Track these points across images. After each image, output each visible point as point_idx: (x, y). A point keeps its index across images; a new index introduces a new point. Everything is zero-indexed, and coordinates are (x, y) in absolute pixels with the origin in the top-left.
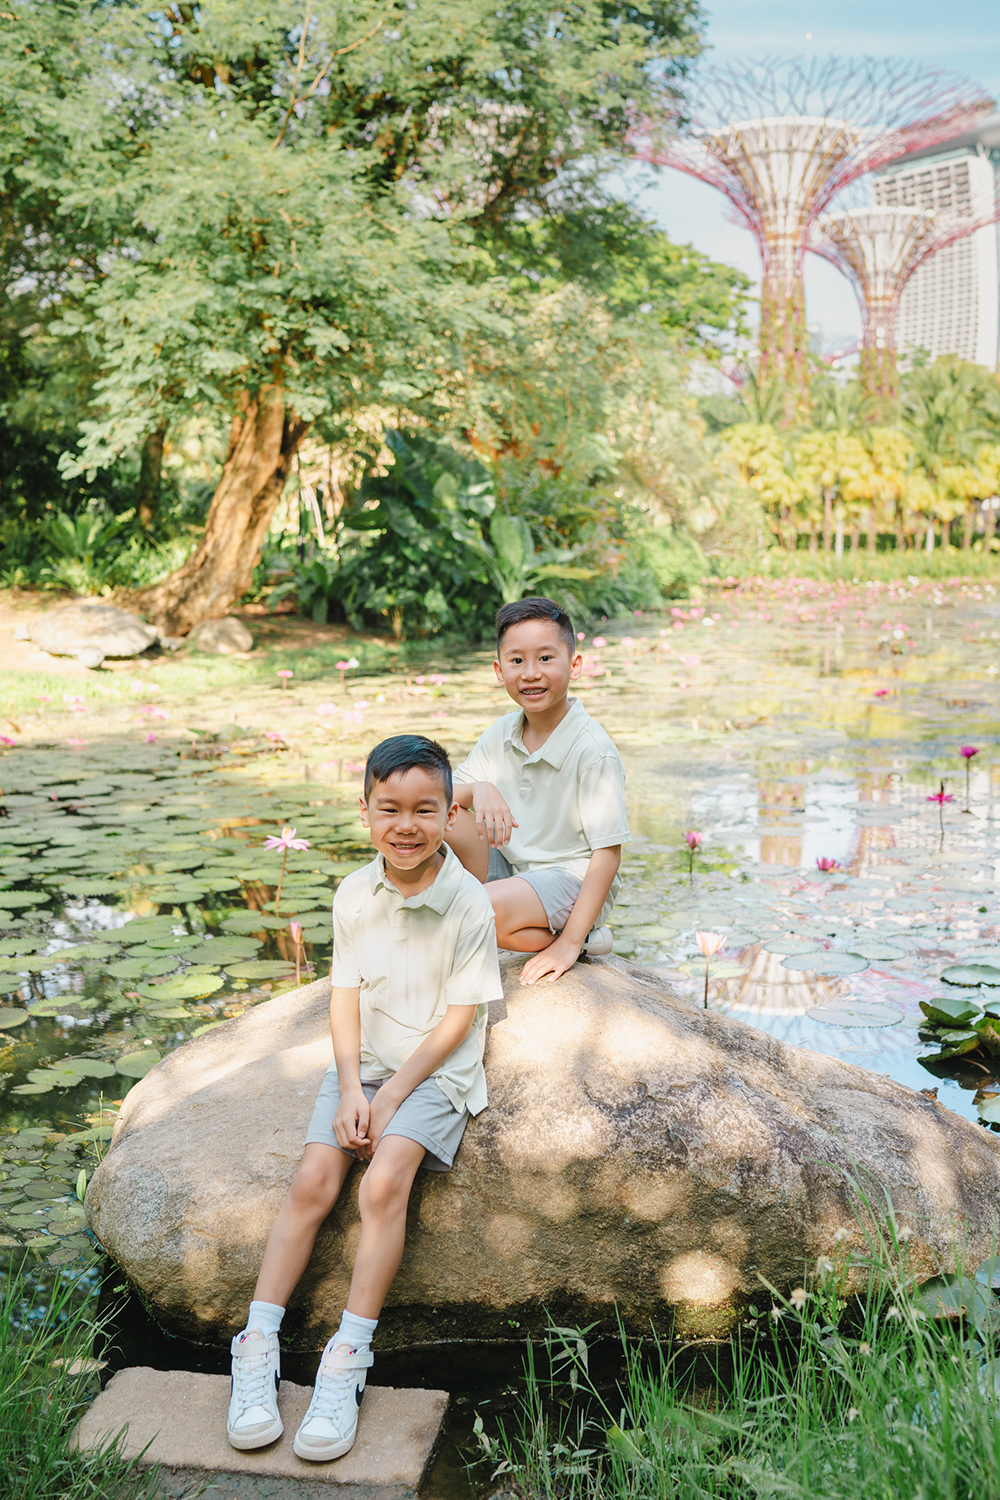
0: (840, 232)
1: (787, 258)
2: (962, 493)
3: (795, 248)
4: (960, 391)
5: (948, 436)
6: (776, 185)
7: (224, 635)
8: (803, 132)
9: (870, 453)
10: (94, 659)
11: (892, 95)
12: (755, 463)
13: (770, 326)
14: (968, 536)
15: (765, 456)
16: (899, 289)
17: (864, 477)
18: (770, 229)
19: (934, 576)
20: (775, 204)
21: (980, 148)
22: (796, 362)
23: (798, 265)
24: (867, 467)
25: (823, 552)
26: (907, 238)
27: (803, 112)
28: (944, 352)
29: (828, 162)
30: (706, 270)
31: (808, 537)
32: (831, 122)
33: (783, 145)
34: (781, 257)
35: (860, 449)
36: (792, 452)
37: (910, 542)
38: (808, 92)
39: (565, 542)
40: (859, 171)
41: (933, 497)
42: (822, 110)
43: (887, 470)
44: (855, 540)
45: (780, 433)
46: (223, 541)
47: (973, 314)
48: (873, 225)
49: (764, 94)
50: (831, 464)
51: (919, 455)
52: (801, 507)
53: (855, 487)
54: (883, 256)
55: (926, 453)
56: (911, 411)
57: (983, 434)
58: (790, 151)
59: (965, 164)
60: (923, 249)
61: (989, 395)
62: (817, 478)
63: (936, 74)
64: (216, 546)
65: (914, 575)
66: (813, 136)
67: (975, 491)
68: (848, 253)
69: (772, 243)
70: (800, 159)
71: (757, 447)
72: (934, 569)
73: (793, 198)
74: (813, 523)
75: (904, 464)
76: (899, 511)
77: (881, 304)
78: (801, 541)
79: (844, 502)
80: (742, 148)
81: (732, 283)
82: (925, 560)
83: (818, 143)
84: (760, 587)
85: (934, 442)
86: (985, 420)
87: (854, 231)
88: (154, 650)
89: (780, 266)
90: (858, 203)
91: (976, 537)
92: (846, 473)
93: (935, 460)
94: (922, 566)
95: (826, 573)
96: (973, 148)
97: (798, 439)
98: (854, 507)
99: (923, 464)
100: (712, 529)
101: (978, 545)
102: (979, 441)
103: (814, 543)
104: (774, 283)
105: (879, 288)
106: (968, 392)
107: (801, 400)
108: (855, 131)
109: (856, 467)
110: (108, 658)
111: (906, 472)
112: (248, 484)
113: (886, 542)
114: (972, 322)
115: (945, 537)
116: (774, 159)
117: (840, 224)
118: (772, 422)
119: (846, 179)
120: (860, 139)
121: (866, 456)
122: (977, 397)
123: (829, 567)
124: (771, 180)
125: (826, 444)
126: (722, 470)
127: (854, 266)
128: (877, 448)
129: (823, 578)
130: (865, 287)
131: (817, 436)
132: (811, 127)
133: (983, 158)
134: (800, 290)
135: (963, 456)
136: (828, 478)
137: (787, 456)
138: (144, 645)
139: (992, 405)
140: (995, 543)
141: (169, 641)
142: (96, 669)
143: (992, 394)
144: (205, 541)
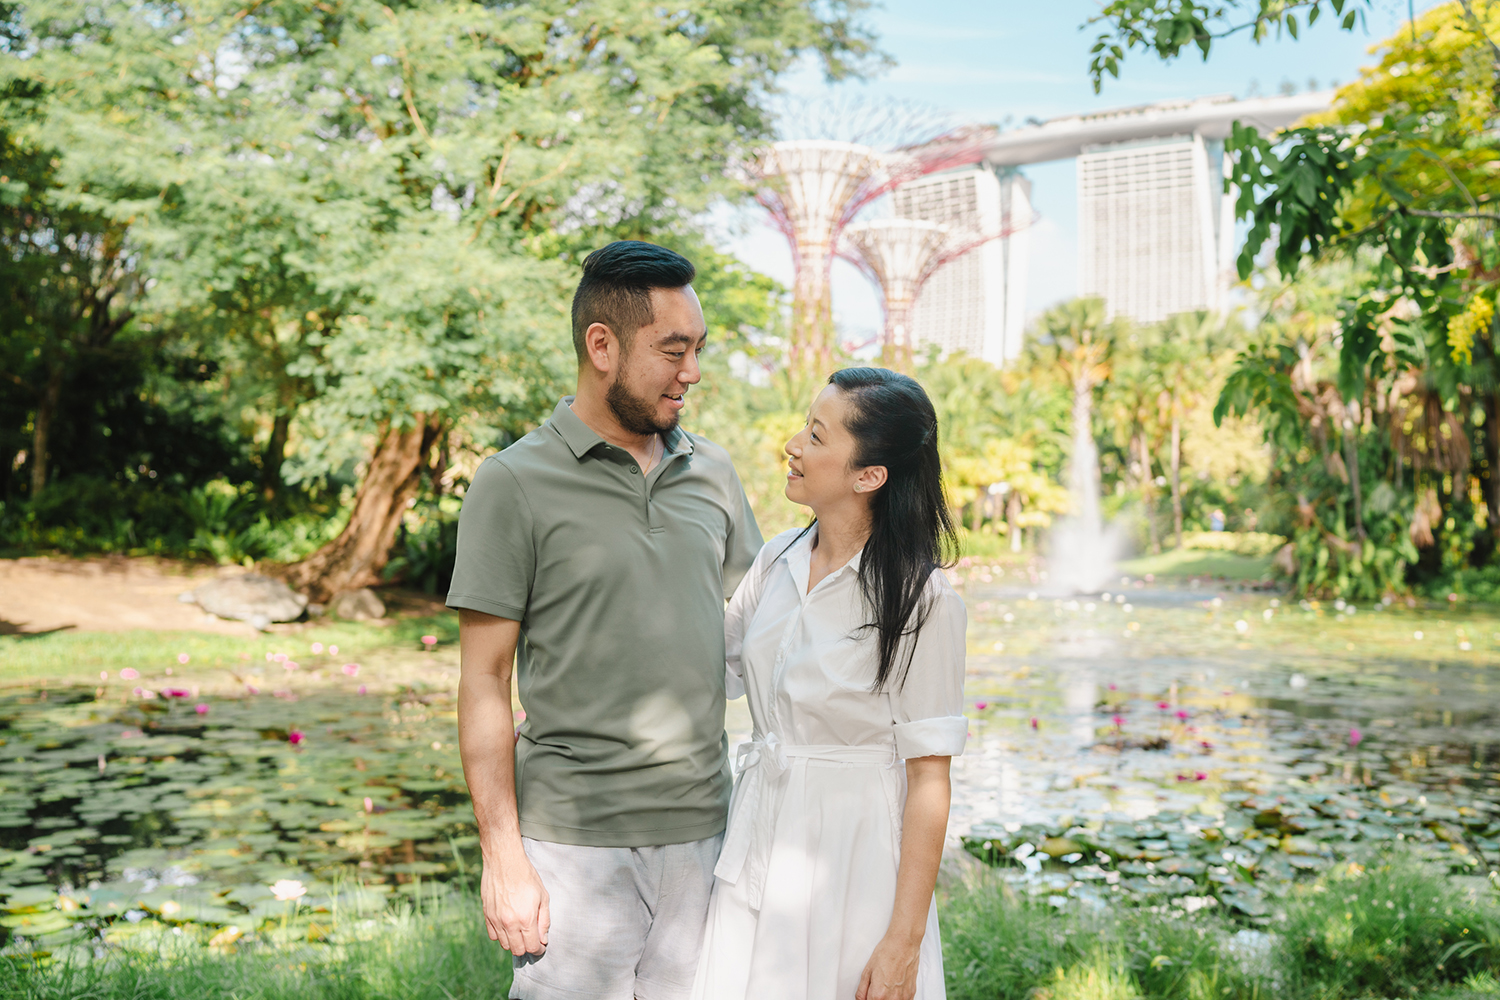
0: (863, 241)
1: (816, 264)
2: (971, 480)
3: (823, 255)
4: (970, 390)
5: (959, 430)
6: (807, 200)
7: (361, 606)
8: (832, 155)
10: (264, 623)
13: (800, 324)
14: (978, 520)
16: (916, 294)
18: (800, 237)
20: (806, 216)
21: (986, 164)
22: (822, 356)
23: (826, 270)
26: (922, 249)
27: (833, 138)
28: (954, 348)
29: (854, 181)
30: (748, 278)
32: (857, 148)
33: (815, 165)
34: (811, 262)
38: (836, 121)
40: (880, 191)
42: (850, 138)
46: (365, 525)
47: (980, 311)
48: (892, 236)
54: (901, 263)
57: (990, 429)
58: (821, 171)
59: (972, 178)
60: (936, 260)
61: (995, 396)
64: (359, 529)
66: (841, 160)
67: (983, 479)
68: (870, 259)
69: (803, 250)
70: (829, 178)
73: (822, 211)
77: (898, 305)
80: (778, 166)
81: (770, 290)
83: (846, 166)
86: (991, 417)
87: (875, 240)
88: (304, 617)
89: (810, 270)
90: (877, 218)
91: (986, 521)
93: (949, 451)
96: (980, 165)
101: (987, 528)
102: (986, 435)
104: (804, 286)
105: (898, 291)
106: (977, 389)
108: (877, 157)
110: (271, 623)
112: (391, 478)
114: (980, 318)
116: (806, 177)
117: (864, 233)
119: (871, 196)
120: (881, 164)
122: (986, 395)
124: (803, 195)
127: (875, 270)
130: (884, 289)
132: (839, 152)
133: (989, 173)
134: (827, 292)
135: (972, 448)
138: (297, 612)
139: (998, 403)
140: (1002, 527)
141: (314, 609)
142: (264, 631)
143: (998, 394)
144: (349, 524)
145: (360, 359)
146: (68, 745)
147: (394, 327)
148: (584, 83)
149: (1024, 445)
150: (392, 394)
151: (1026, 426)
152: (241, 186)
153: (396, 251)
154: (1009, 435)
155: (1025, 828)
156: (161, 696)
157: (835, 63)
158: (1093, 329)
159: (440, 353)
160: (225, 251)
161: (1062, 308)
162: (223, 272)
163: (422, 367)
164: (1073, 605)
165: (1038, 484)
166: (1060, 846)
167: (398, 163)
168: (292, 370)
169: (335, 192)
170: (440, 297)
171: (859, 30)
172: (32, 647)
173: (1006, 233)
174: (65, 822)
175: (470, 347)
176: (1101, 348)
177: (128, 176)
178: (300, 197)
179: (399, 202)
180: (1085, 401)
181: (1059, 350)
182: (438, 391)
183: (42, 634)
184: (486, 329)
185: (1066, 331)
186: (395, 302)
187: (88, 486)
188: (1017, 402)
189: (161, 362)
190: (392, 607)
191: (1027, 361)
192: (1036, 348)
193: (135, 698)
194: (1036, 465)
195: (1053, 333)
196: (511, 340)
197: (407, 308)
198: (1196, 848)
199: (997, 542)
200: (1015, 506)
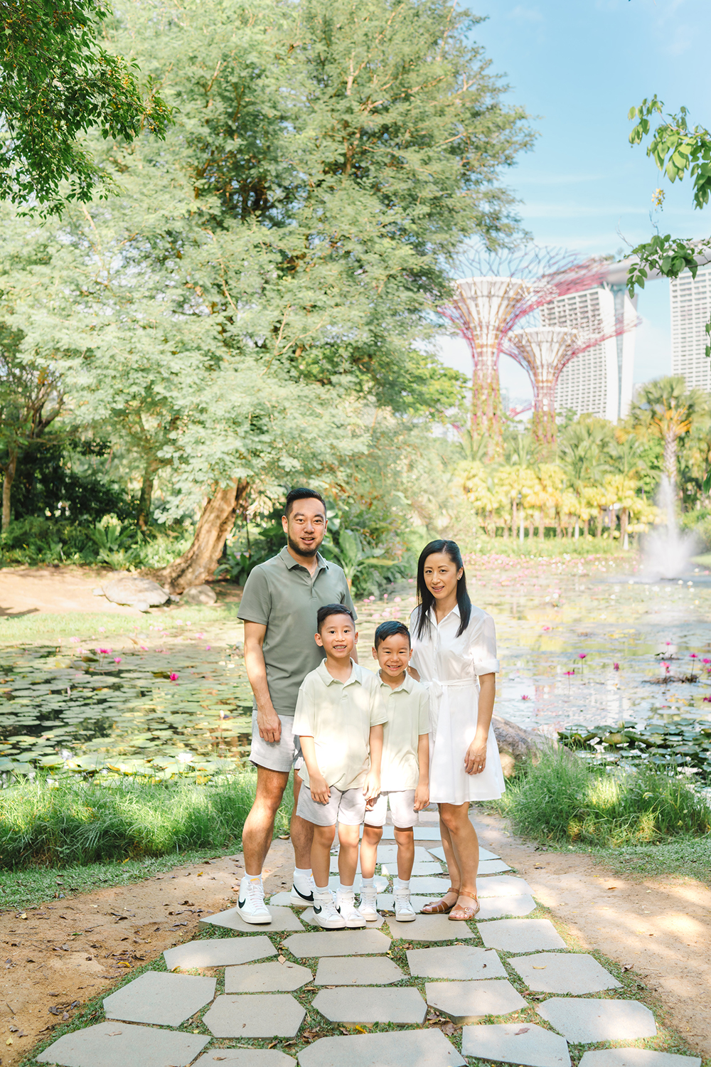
0: (520, 342)
1: (488, 359)
2: (595, 503)
3: (493, 353)
4: (593, 442)
5: (587, 469)
6: (481, 316)
7: (203, 592)
8: (497, 286)
9: (540, 479)
10: (145, 607)
11: (550, 266)
12: (470, 484)
13: (478, 399)
14: (600, 530)
15: (476, 479)
16: (556, 375)
17: (536, 493)
18: (478, 341)
19: (580, 553)
20: (481, 327)
21: (605, 284)
22: (494, 421)
23: (495, 362)
24: (538, 488)
25: (512, 539)
26: (560, 346)
27: (497, 275)
28: (585, 412)
29: (512, 303)
30: (442, 372)
31: (503, 529)
32: (514, 280)
33: (485, 293)
34: (485, 358)
35: (534, 476)
36: (493, 478)
37: (565, 533)
38: (500, 264)
39: (374, 542)
40: (531, 308)
41: (578, 506)
42: (509, 274)
43: (550, 489)
44: (531, 532)
45: (485, 466)
46: (203, 545)
47: (603, 384)
48: (540, 337)
49: (474, 264)
50: (515, 485)
51: (570, 480)
52: (498, 511)
53: (531, 499)
54: (546, 355)
55: (573, 478)
56: (565, 453)
57: (607, 467)
58: (490, 296)
59: (597, 293)
60: (571, 353)
61: (611, 445)
62: (507, 493)
63: (576, 254)
64: (199, 547)
65: (567, 553)
66: (504, 288)
67: (603, 502)
68: (525, 354)
69: (479, 350)
70: (496, 301)
71: (471, 475)
72: (580, 549)
73: (492, 323)
74: (505, 521)
75: (560, 486)
76: (558, 513)
77: (545, 384)
78: (499, 532)
79: (524, 508)
80: (461, 294)
81: (457, 379)
82: (574, 543)
83: (506, 292)
84: (475, 562)
85: (578, 472)
86: (609, 459)
87: (528, 341)
88: (169, 603)
89: (484, 364)
90: (531, 326)
91: (605, 529)
92: (525, 491)
93: (579, 484)
94: (572, 547)
95: (514, 552)
96: (601, 284)
97: (495, 470)
98: (530, 512)
99: (572, 486)
100: (447, 527)
101: (606, 535)
102: (605, 472)
103: (506, 533)
104: (480, 375)
105: (545, 375)
106: (598, 442)
107: (497, 444)
108: (528, 285)
109: (531, 487)
110: (151, 607)
111: (562, 491)
112: (218, 517)
113: (550, 532)
114: (603, 389)
115: (586, 530)
116: (480, 301)
117: (520, 337)
118: (480, 459)
119: (524, 312)
120: (532, 290)
121: (537, 481)
122: (604, 445)
123: (515, 548)
124: (478, 313)
125: (513, 474)
126: (453, 492)
127: (529, 362)
128: (543, 476)
129: (512, 555)
130: (535, 374)
131: (507, 468)
132: (502, 283)
133: (607, 289)
134: (496, 378)
135: (595, 481)
136: (514, 494)
137: (490, 481)
138: (163, 600)
139: (613, 450)
140: (616, 534)
141: (175, 598)
142: (146, 612)
143: (612, 444)
144: (193, 545)
145: (201, 447)
146: (48, 681)
147: (220, 427)
148: (332, 271)
149: (631, 479)
150: (220, 468)
151: (632, 466)
152: (128, 347)
153: (220, 382)
154: (621, 471)
155: (598, 728)
156: (93, 652)
157: (492, 241)
158: (676, 398)
159: (248, 442)
160: (119, 386)
161: (655, 384)
162: (117, 398)
163: (237, 451)
164: (656, 588)
165: (640, 504)
166: (617, 738)
167: (220, 328)
168: (160, 454)
169: (183, 347)
170: (247, 409)
171: (508, 217)
172: (15, 622)
173: (619, 333)
174: (57, 723)
175: (265, 438)
176: (683, 411)
177: (64, 345)
178: (162, 352)
179: (221, 351)
180: (673, 447)
181: (654, 413)
182: (248, 465)
183: (20, 615)
184: (276, 426)
185: (658, 401)
186: (220, 413)
187: (34, 523)
188: (626, 448)
189: (75, 445)
190: (221, 595)
191: (632, 422)
192: (638, 412)
193: (78, 654)
194: (639, 491)
195: (649, 402)
196: (291, 433)
197: (227, 415)
198: (697, 740)
199: (614, 543)
200: (625, 519)
